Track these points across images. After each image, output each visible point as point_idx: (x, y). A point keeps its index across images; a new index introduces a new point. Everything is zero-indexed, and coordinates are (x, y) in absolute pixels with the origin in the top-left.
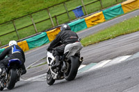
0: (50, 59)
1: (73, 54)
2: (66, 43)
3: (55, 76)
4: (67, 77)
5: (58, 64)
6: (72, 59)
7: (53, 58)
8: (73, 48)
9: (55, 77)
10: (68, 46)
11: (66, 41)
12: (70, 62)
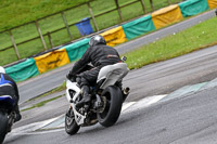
0: (72, 92)
1: (113, 83)
2: (100, 65)
4: (103, 121)
5: (88, 100)
7: (78, 91)
8: (113, 73)
11: (100, 61)
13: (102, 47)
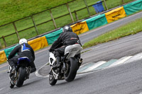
0: (52, 60)
1: (73, 56)
2: (66, 45)
3: (56, 76)
4: (66, 78)
6: (71, 60)
7: (55, 59)
8: (73, 50)
9: (56, 78)
10: (68, 48)
11: (66, 42)
12: (69, 63)
13: (68, 33)
